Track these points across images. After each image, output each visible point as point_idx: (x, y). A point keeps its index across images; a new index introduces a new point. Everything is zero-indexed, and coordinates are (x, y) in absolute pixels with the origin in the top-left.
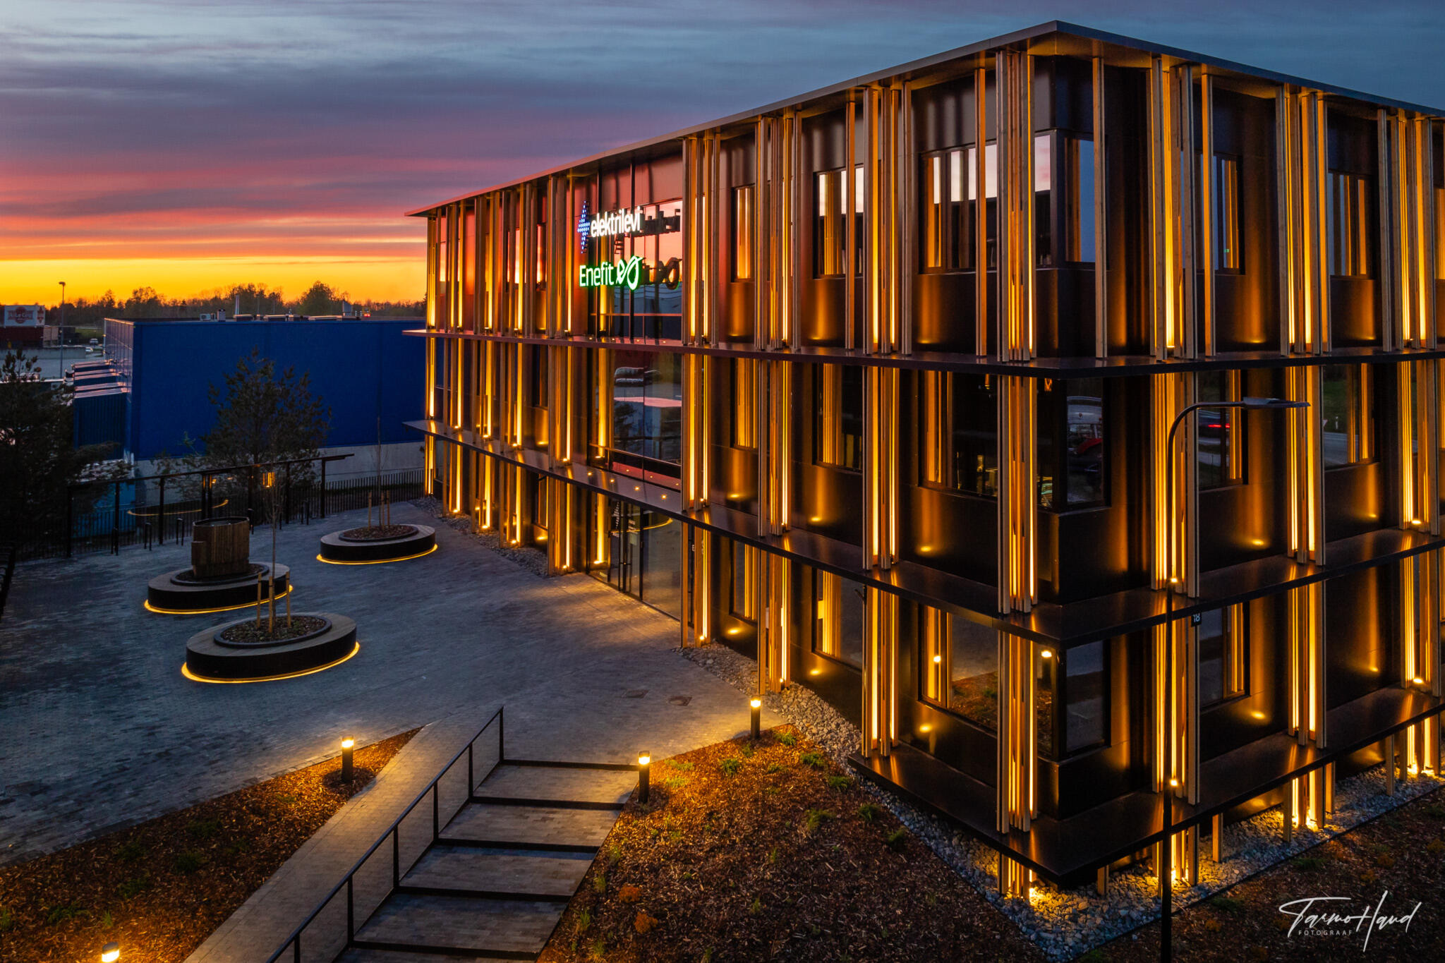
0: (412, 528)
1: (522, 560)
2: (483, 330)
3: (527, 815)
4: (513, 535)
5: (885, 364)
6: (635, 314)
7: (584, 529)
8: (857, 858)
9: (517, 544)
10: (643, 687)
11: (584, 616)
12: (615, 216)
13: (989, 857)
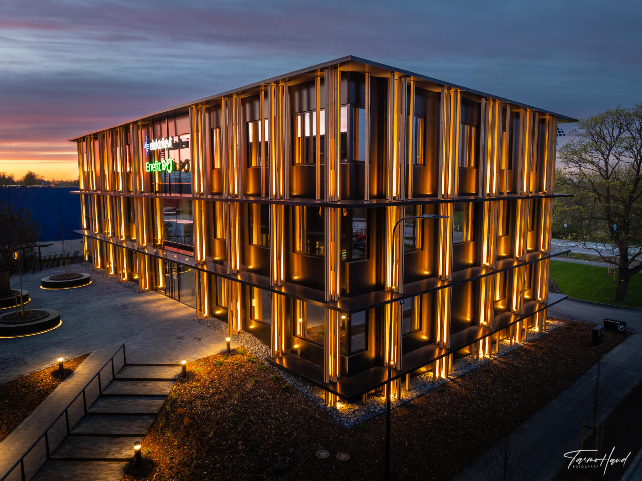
0: (80, 274)
1: (128, 287)
2: (105, 191)
3: (137, 384)
4: (124, 276)
5: (278, 203)
6: (171, 184)
7: (154, 273)
8: (270, 395)
9: (126, 280)
10: (182, 335)
11: (155, 308)
12: (160, 141)
13: (321, 392)
